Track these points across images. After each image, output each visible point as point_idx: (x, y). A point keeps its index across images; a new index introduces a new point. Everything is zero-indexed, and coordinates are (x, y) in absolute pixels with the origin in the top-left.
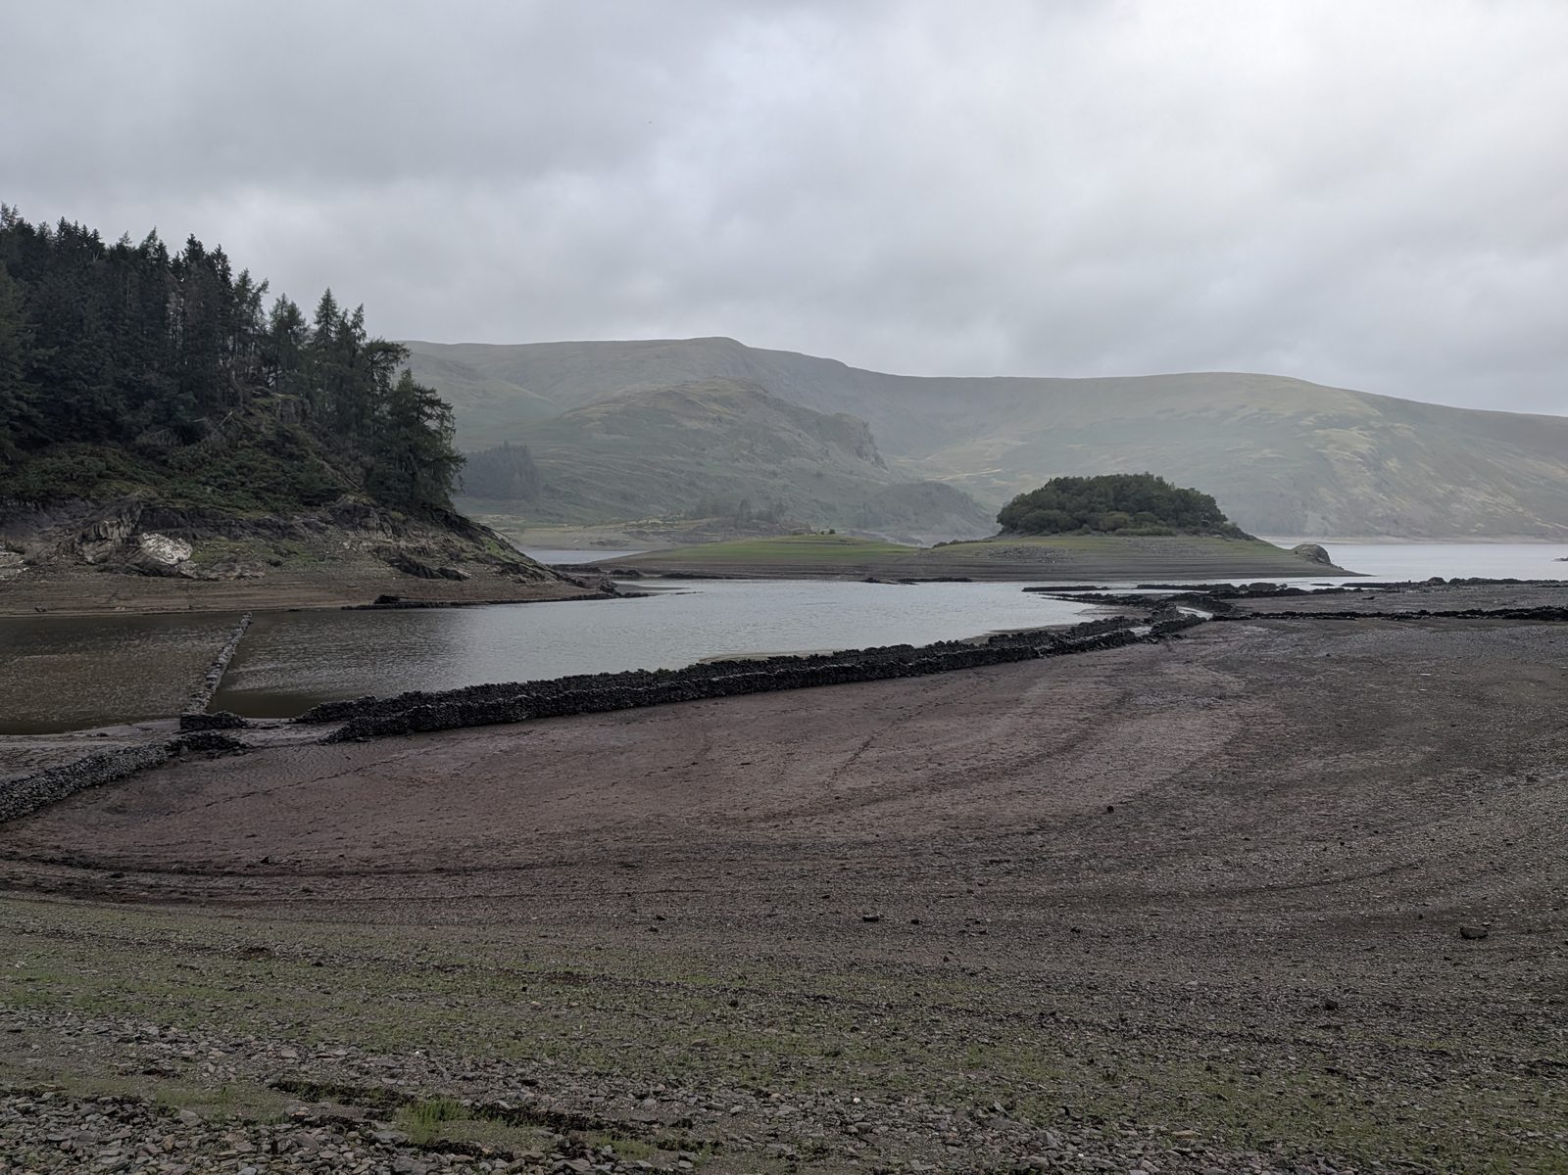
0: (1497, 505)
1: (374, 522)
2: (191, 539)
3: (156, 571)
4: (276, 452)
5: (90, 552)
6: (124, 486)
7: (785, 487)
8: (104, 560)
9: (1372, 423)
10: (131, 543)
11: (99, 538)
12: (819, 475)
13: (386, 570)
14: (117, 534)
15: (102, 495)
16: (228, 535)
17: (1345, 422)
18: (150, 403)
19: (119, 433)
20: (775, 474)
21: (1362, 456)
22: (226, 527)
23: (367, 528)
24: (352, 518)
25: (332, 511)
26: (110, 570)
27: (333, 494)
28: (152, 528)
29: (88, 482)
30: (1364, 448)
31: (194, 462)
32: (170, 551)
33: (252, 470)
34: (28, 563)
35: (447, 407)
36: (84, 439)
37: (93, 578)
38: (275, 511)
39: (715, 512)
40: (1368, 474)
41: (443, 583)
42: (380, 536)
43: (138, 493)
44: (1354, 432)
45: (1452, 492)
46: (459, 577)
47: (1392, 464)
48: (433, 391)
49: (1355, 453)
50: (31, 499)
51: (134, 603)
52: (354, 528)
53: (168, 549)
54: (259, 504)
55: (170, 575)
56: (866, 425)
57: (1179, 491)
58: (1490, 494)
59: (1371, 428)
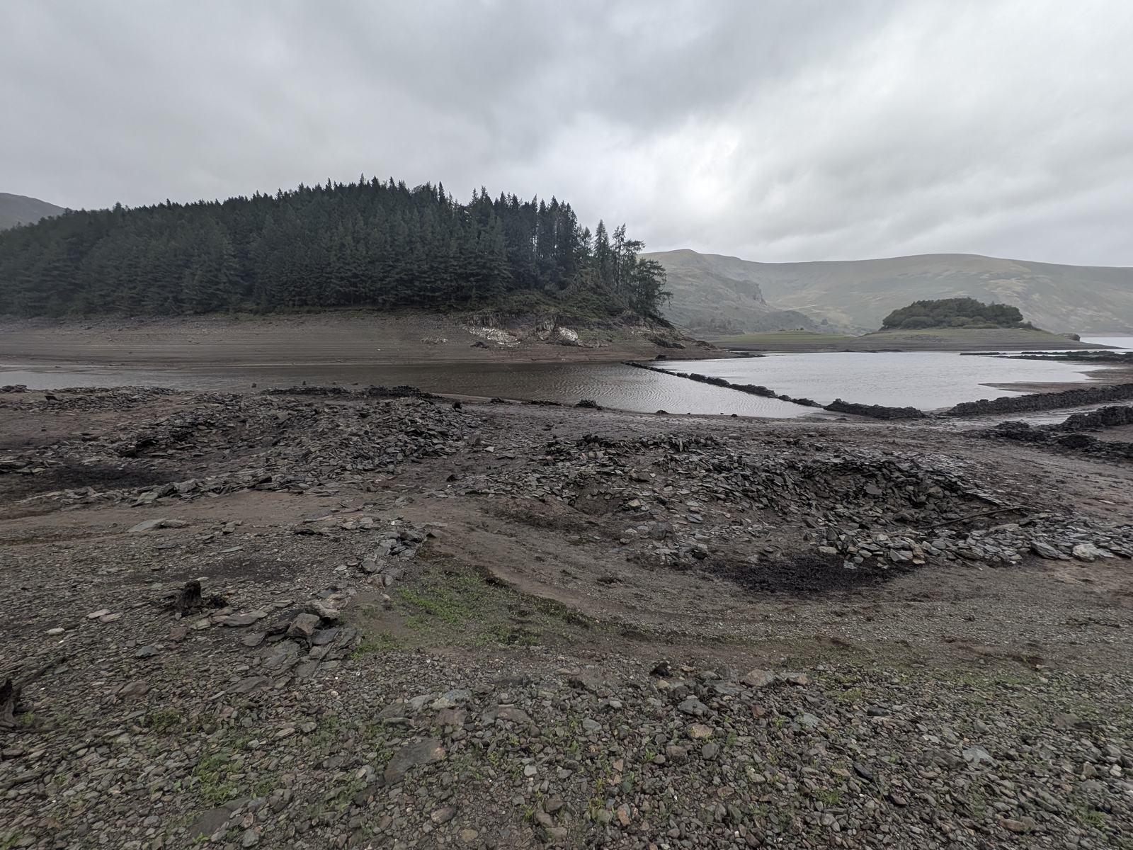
0: (1100, 316)
1: (642, 322)
2: (576, 330)
3: (567, 343)
4: (595, 293)
5: (542, 336)
6: (546, 307)
7: (722, 314)
8: (547, 339)
9: (1025, 276)
10: (555, 331)
11: (543, 329)
12: (737, 308)
13: (651, 344)
14: (550, 327)
15: (538, 311)
16: (589, 328)
17: (1008, 276)
18: (549, 272)
19: (538, 285)
20: (717, 308)
21: (1018, 293)
22: (589, 325)
23: (639, 326)
24: (630, 321)
25: (622, 318)
26: (551, 343)
27: (621, 310)
28: (562, 325)
29: (531, 306)
30: (1019, 289)
31: (566, 297)
32: (572, 336)
33: (589, 300)
34: (519, 340)
35: (663, 270)
36: (525, 288)
37: (544, 346)
38: (600, 318)
39: (699, 325)
40: (1021, 302)
41: (675, 350)
42: (644, 329)
43: (552, 310)
44: (1014, 280)
45: (1072, 311)
46: (682, 347)
47: (1036, 297)
48: (657, 262)
49: (1014, 292)
50: (513, 313)
51: (567, 357)
52: (633, 325)
53: (570, 334)
54: (593, 315)
55: (574, 345)
56: (757, 285)
57: (997, 305)
58: (1095, 311)
59: (1024, 278)
